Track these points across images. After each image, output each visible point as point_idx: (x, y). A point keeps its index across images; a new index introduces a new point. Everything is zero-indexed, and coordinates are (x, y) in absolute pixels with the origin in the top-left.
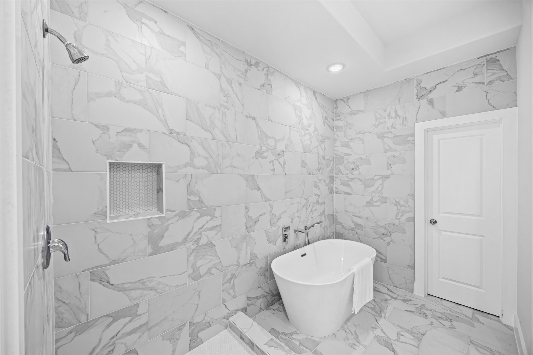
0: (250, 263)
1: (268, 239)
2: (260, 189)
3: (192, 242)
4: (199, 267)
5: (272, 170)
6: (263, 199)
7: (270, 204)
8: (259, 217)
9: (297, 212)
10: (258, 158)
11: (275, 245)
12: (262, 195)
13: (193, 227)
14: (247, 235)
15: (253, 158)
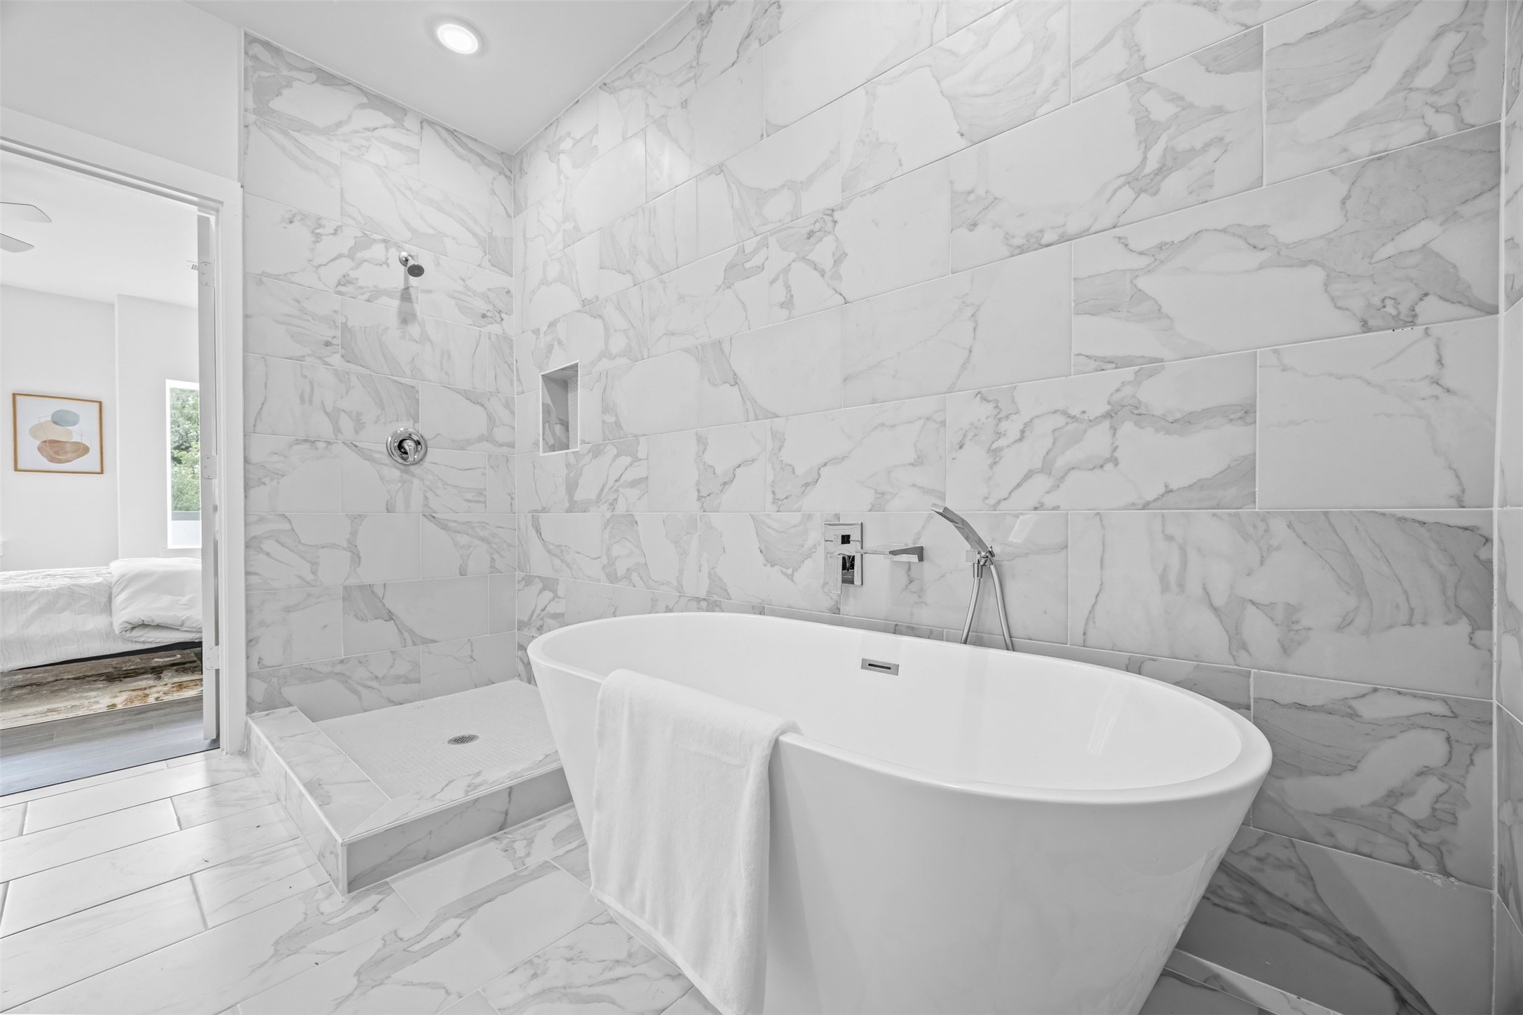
0: (708, 602)
1: (763, 548)
2: (738, 381)
3: (606, 504)
4: (616, 558)
5: (782, 305)
6: (747, 410)
7: (771, 429)
8: (735, 470)
9: (912, 465)
10: (733, 284)
11: (792, 580)
12: (743, 400)
13: (608, 476)
14: (700, 517)
15: (717, 290)
